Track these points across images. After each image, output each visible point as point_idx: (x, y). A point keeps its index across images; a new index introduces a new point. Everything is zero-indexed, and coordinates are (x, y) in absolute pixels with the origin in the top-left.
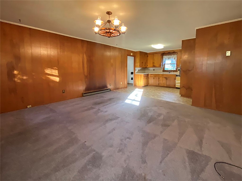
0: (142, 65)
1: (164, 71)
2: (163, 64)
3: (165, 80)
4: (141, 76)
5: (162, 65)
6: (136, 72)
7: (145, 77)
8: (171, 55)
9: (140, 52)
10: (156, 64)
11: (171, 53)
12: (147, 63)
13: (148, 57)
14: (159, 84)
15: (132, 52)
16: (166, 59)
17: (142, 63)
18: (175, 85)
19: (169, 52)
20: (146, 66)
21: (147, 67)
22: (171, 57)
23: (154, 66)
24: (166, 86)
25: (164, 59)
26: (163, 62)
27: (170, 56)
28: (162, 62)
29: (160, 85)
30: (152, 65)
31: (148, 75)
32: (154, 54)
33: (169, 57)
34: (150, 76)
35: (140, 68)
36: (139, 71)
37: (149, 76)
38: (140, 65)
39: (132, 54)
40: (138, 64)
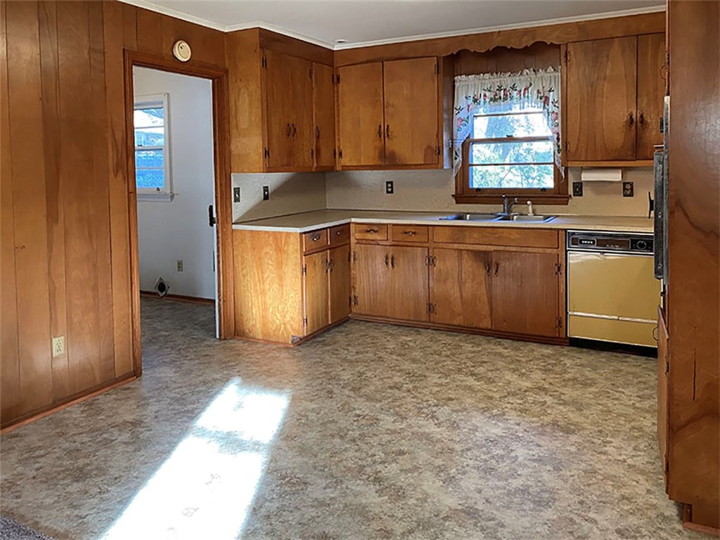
0: (290, 153)
1: (466, 194)
2: (458, 146)
3: (483, 271)
4: (279, 250)
5: (451, 150)
6: (238, 210)
7: (317, 258)
8: (513, 72)
9: (268, 40)
10: (401, 146)
11: (513, 51)
12: (333, 134)
13: (342, 87)
14: (431, 308)
15: (185, 31)
16: (475, 100)
17: (291, 131)
18: (562, 322)
19: (497, 42)
20: (325, 160)
21: (338, 168)
22: (513, 88)
23: (388, 160)
24: (486, 323)
25: (461, 101)
26: (455, 128)
27: (506, 80)
28: (445, 124)
29: (441, 316)
30: (368, 154)
31: (343, 232)
32: (382, 61)
33: (499, 90)
34: (359, 242)
35: (274, 180)
36: (266, 197)
37: (353, 240)
38: (267, 153)
39: (183, 52)
40: (249, 143)
